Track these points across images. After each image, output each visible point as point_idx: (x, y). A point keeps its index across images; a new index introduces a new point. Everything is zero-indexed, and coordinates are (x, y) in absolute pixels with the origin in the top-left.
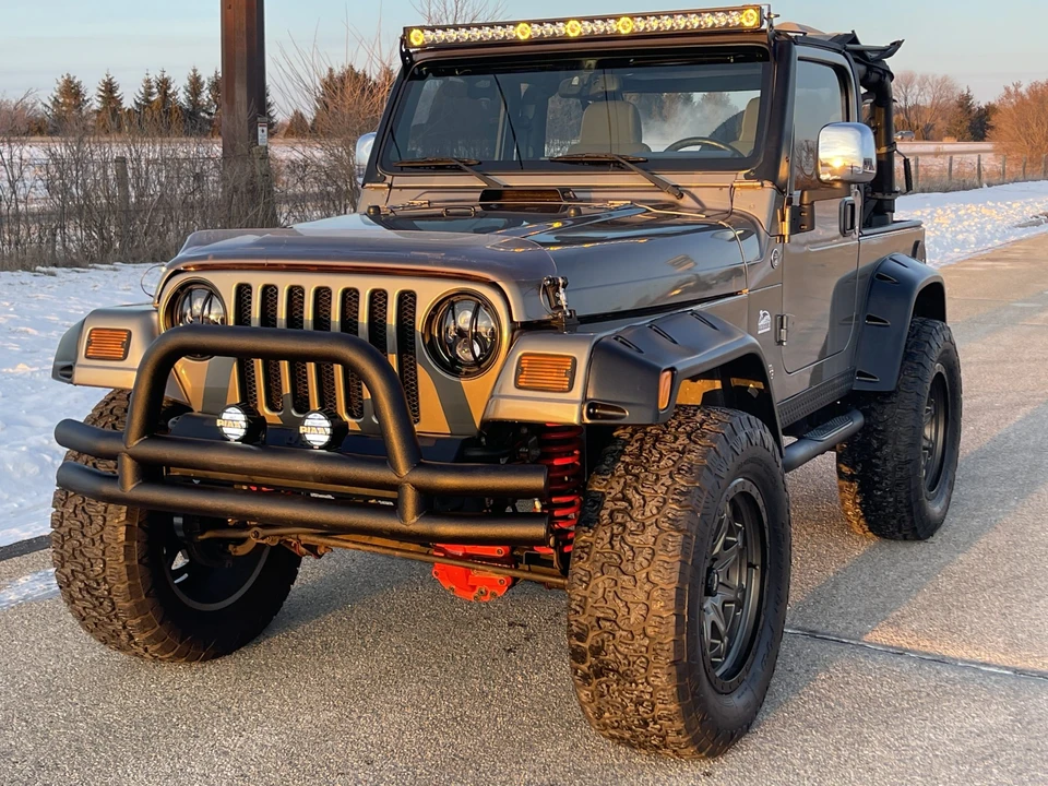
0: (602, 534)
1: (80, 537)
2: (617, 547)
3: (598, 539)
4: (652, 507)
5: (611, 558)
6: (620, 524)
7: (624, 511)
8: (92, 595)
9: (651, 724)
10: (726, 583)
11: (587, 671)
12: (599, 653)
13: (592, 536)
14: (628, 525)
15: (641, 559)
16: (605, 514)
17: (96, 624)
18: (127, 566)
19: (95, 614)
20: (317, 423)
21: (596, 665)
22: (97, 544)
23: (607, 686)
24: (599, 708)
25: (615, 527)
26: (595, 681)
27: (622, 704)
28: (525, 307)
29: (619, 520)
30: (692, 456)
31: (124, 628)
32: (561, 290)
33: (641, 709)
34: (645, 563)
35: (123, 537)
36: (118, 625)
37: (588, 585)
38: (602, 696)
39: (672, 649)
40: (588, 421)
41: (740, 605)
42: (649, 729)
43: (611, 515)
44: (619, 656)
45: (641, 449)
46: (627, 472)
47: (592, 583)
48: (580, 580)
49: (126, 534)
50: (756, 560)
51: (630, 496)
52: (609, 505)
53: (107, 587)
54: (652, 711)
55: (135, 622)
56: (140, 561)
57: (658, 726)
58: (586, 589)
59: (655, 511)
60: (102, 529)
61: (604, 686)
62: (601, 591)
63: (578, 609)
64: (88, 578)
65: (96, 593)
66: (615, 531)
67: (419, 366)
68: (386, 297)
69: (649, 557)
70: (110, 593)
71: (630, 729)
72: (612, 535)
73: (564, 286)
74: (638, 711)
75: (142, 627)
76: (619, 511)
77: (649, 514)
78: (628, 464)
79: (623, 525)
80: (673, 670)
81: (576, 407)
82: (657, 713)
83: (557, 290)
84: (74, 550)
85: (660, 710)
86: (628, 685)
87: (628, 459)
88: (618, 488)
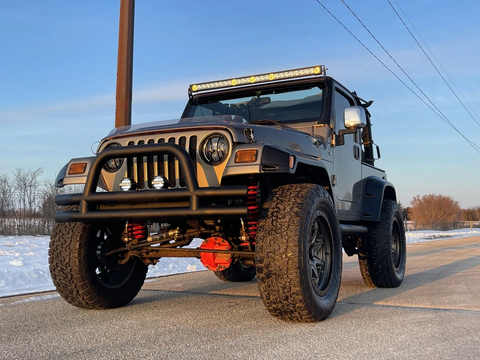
0: (268, 220)
1: (60, 248)
2: (275, 224)
3: (266, 223)
4: (288, 209)
5: (272, 228)
6: (276, 216)
7: (277, 212)
8: (64, 273)
9: (290, 298)
10: (317, 256)
11: (263, 276)
12: (268, 267)
13: (265, 222)
14: (279, 216)
15: (284, 227)
16: (269, 214)
17: (64, 287)
18: (79, 259)
19: (64, 282)
20: (158, 180)
21: (267, 273)
22: (67, 250)
23: (272, 281)
24: (268, 293)
25: (273, 217)
26: (267, 280)
27: (278, 290)
28: (238, 137)
29: (275, 215)
30: (303, 193)
31: (76, 287)
32: (251, 133)
33: (285, 290)
34: (286, 229)
35: (78, 247)
36: (73, 285)
37: (263, 240)
38: (270, 287)
39: (297, 262)
40: (263, 172)
41: (323, 268)
42: (289, 300)
43: (272, 213)
44: (276, 267)
45: (283, 193)
46: (278, 199)
47: (265, 239)
48: (260, 238)
49: (79, 246)
50: (329, 251)
51: (279, 207)
52: (271, 210)
53: (70, 268)
54: (290, 291)
55: (79, 284)
56: (84, 258)
57: (292, 299)
58: (262, 242)
59: (289, 210)
60: (70, 244)
61: (270, 282)
62: (269, 241)
63: (259, 250)
64: (62, 265)
65: (65, 272)
66: (274, 219)
67: (198, 163)
68: (185, 140)
69: (287, 226)
70: (71, 271)
71: (281, 302)
72: (273, 220)
73: (253, 132)
74: (284, 292)
75: (83, 287)
76: (275, 212)
77: (287, 211)
78: (278, 197)
79: (277, 216)
80: (298, 271)
81: (258, 167)
82: (292, 292)
83: (250, 134)
84: (58, 254)
85: (294, 290)
86: (280, 279)
87: (278, 196)
88: (275, 205)
